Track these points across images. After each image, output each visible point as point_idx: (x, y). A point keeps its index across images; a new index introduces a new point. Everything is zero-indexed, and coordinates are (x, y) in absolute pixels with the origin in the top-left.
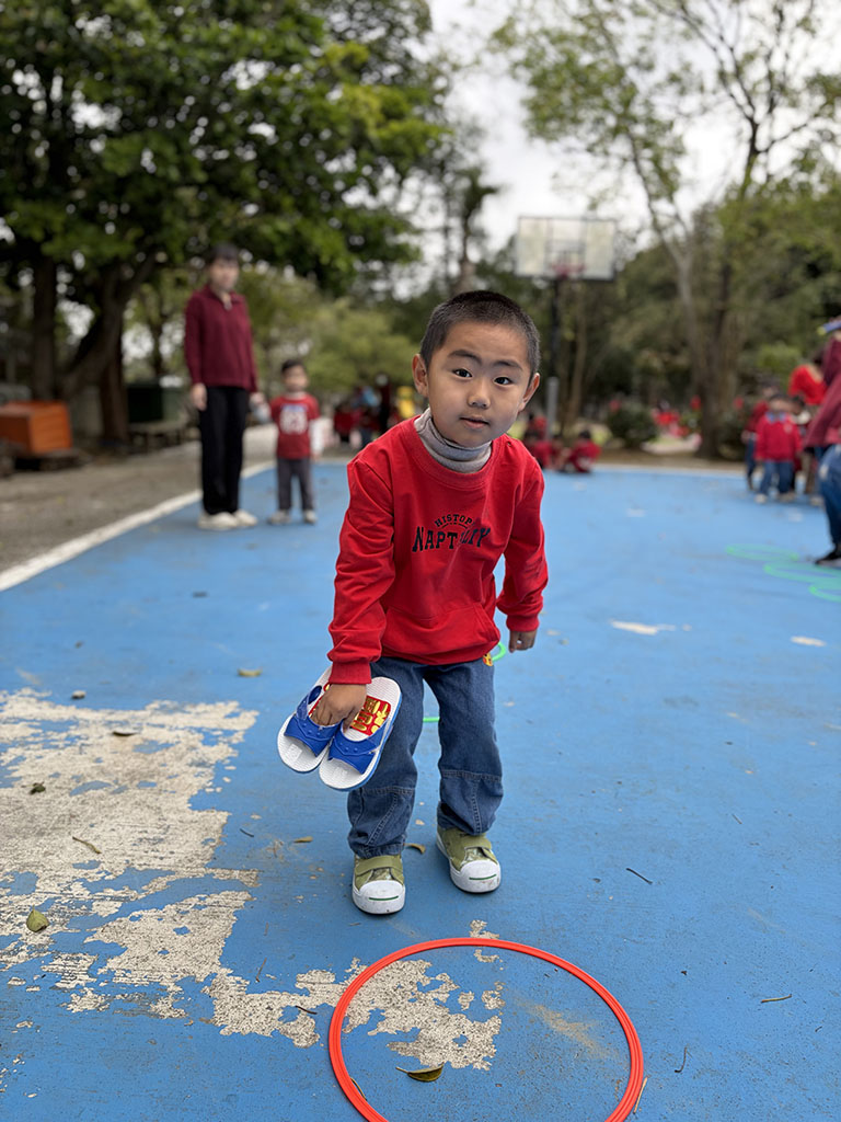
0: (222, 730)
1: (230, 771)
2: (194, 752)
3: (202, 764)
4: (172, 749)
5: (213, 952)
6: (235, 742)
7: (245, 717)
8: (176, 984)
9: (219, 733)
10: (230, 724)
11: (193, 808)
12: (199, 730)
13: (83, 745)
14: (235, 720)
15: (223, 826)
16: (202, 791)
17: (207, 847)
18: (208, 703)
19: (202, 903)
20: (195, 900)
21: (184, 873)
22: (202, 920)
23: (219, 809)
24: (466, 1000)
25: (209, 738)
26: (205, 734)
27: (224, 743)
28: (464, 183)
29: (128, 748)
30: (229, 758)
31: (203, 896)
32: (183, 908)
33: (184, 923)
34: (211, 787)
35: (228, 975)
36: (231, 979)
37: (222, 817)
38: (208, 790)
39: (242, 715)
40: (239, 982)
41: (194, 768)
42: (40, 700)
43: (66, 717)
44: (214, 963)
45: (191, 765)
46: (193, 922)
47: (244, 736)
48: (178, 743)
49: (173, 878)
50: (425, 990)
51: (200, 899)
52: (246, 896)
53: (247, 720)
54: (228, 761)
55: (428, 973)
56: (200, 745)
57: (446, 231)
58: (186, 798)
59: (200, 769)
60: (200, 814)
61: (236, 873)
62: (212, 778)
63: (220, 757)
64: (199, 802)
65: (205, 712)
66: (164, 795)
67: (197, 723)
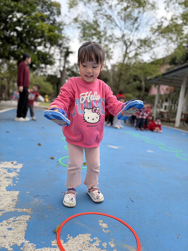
0: (13, 168)
1: (17, 179)
2: (5, 174)
3: (8, 178)
5: (22, 235)
6: (17, 172)
7: (19, 165)
8: (11, 247)
9: (12, 169)
10: (15, 167)
11: (7, 190)
12: (6, 168)
14: (16, 166)
15: (18, 195)
16: (10, 185)
17: (14, 202)
18: (7, 162)
19: (15, 220)
20: (12, 219)
21: (7, 210)
22: (16, 225)
24: (105, 245)
25: (10, 171)
26: (8, 169)
27: (15, 172)
28: (65, 50)
30: (16, 176)
31: (15, 217)
32: (9, 222)
33: (10, 226)
34: (12, 184)
35: (29, 243)
36: (30, 244)
37: (17, 193)
39: (18, 165)
40: (32, 245)
41: (6, 179)
44: (23, 239)
45: (5, 178)
46: (13, 226)
47: (20, 170)
49: (4, 212)
50: (92, 243)
51: (14, 218)
52: (29, 216)
53: (20, 166)
54: (16, 177)
55: (91, 237)
56: (7, 172)
58: (5, 187)
59: (8, 179)
60: (10, 192)
61: (25, 210)
62: (12, 182)
63: (14, 176)
64: (9, 188)
65: (7, 164)
67: (5, 167)
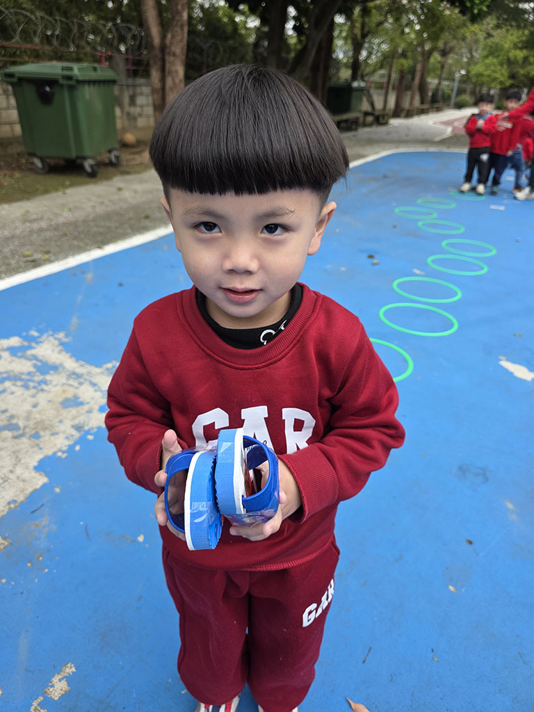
2: (87, 414)
3: (78, 428)
4: (80, 408)
11: (35, 468)
13: (42, 390)
15: (35, 491)
16: (56, 453)
17: (7, 507)
23: (47, 475)
29: (60, 400)
34: (64, 452)
38: (60, 454)
41: (72, 430)
42: (62, 344)
43: (58, 362)
45: (74, 427)
48: (88, 403)
59: (74, 433)
60: (34, 475)
62: (72, 443)
64: (44, 463)
66: (36, 448)
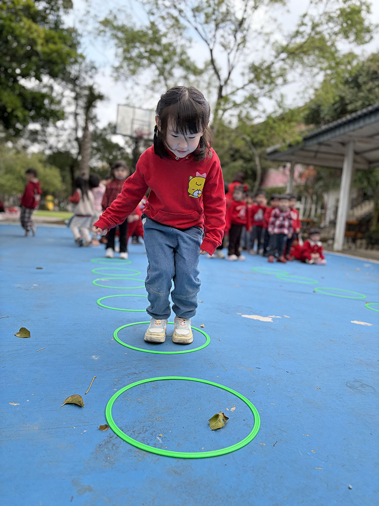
28: (86, 92)
57: (76, 115)
